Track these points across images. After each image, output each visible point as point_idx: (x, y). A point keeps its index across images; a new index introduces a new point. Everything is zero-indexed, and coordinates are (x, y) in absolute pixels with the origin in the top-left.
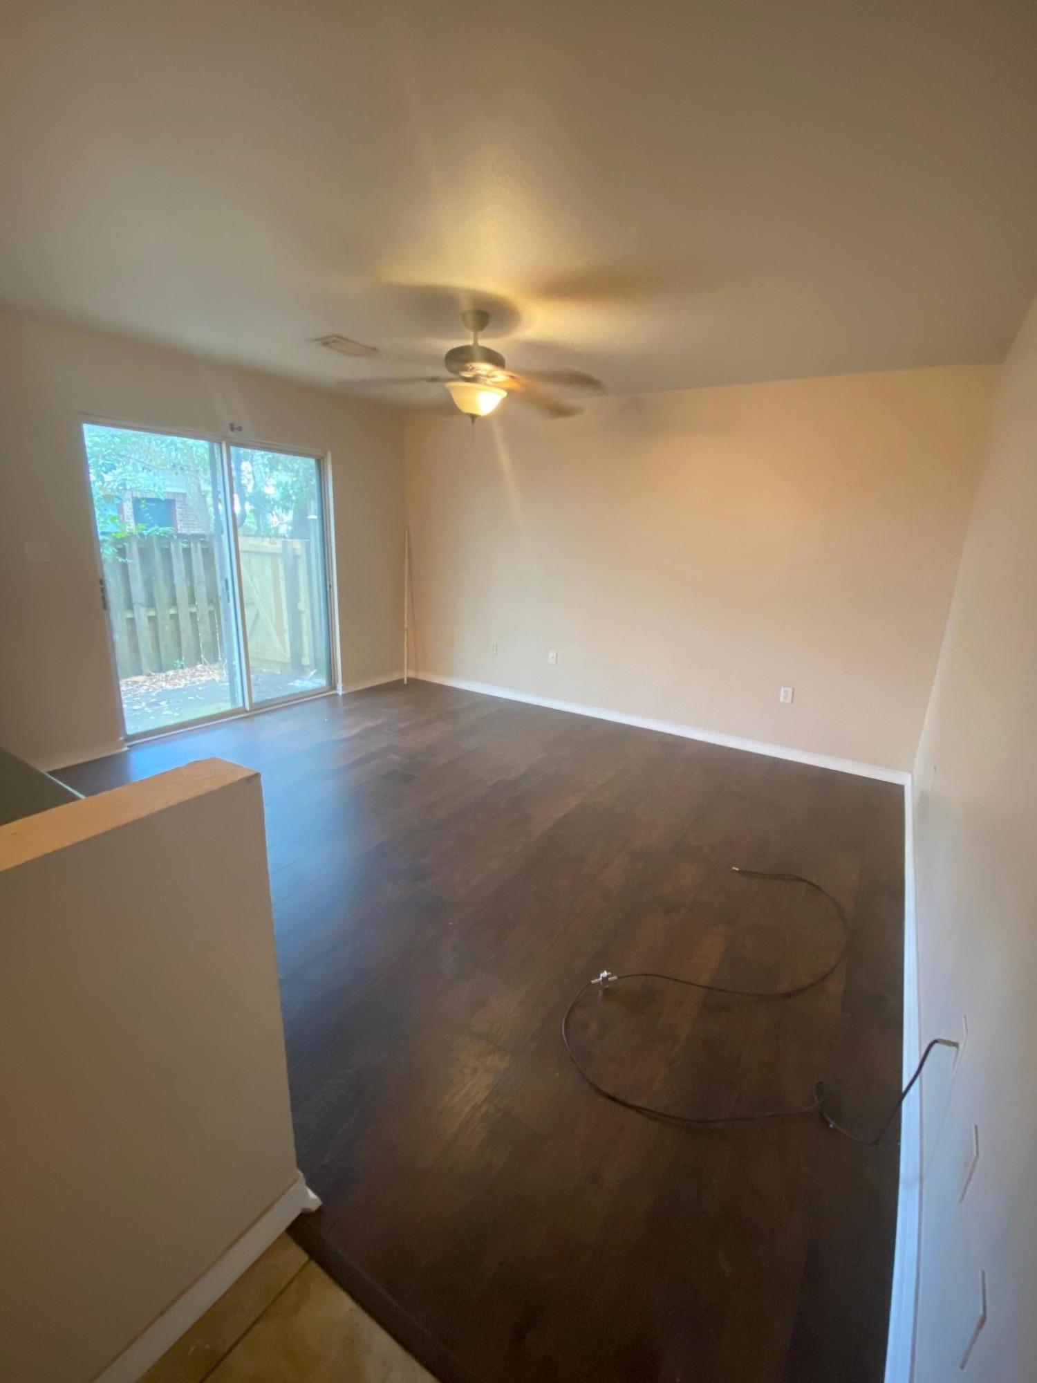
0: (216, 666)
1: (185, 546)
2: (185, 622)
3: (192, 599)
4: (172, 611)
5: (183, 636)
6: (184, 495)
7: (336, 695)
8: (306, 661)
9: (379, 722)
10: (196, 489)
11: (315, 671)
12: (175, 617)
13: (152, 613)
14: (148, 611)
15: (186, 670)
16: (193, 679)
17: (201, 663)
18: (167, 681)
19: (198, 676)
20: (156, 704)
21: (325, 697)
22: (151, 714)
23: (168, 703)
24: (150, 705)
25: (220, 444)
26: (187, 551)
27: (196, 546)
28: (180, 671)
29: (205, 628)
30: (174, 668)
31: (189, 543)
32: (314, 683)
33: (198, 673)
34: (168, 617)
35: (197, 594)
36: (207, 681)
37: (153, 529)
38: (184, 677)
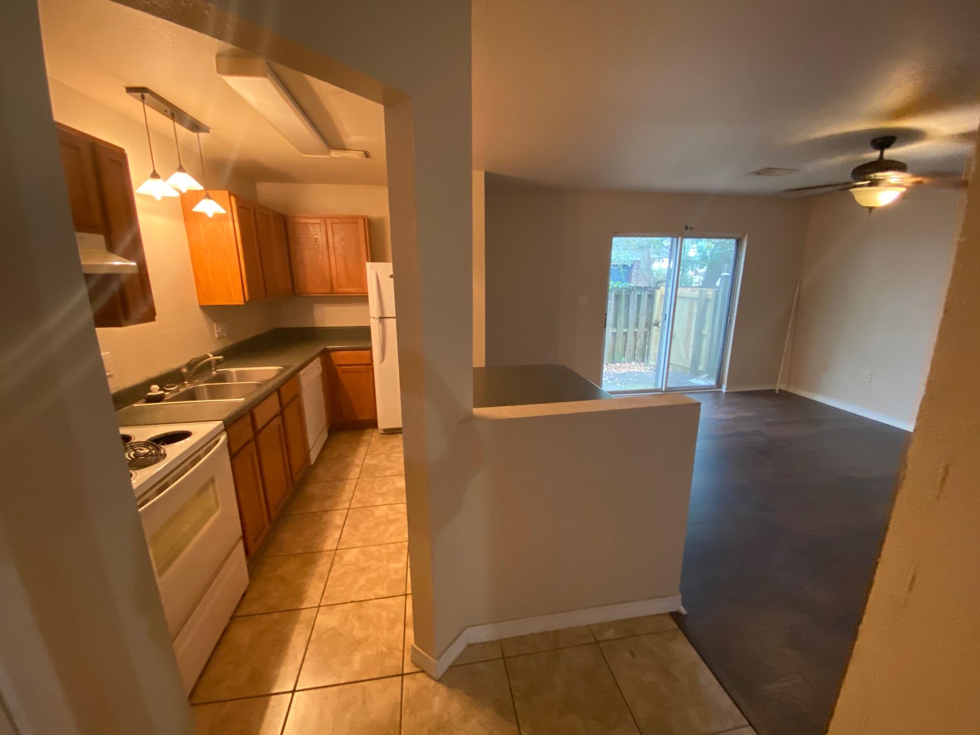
0: (643, 364)
1: (639, 293)
2: (631, 338)
3: (637, 325)
4: (625, 330)
5: (628, 344)
6: (639, 262)
7: (721, 392)
8: (701, 368)
9: (751, 414)
10: (647, 258)
11: (707, 375)
12: (625, 334)
13: (615, 331)
14: (613, 329)
15: (626, 364)
16: (630, 370)
17: (634, 361)
18: (615, 369)
19: (633, 368)
20: (613, 379)
21: (711, 392)
22: (611, 384)
23: (619, 380)
24: (610, 379)
25: (678, 238)
26: (639, 296)
27: (645, 294)
28: (623, 364)
29: (640, 341)
30: (620, 362)
31: (641, 292)
32: (705, 382)
33: (632, 367)
34: (622, 334)
35: (640, 321)
36: (637, 371)
37: (624, 284)
38: (625, 368)
